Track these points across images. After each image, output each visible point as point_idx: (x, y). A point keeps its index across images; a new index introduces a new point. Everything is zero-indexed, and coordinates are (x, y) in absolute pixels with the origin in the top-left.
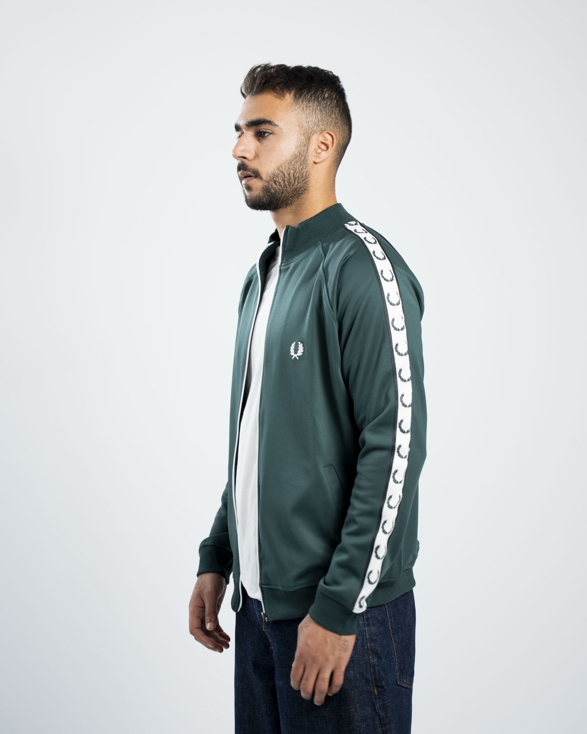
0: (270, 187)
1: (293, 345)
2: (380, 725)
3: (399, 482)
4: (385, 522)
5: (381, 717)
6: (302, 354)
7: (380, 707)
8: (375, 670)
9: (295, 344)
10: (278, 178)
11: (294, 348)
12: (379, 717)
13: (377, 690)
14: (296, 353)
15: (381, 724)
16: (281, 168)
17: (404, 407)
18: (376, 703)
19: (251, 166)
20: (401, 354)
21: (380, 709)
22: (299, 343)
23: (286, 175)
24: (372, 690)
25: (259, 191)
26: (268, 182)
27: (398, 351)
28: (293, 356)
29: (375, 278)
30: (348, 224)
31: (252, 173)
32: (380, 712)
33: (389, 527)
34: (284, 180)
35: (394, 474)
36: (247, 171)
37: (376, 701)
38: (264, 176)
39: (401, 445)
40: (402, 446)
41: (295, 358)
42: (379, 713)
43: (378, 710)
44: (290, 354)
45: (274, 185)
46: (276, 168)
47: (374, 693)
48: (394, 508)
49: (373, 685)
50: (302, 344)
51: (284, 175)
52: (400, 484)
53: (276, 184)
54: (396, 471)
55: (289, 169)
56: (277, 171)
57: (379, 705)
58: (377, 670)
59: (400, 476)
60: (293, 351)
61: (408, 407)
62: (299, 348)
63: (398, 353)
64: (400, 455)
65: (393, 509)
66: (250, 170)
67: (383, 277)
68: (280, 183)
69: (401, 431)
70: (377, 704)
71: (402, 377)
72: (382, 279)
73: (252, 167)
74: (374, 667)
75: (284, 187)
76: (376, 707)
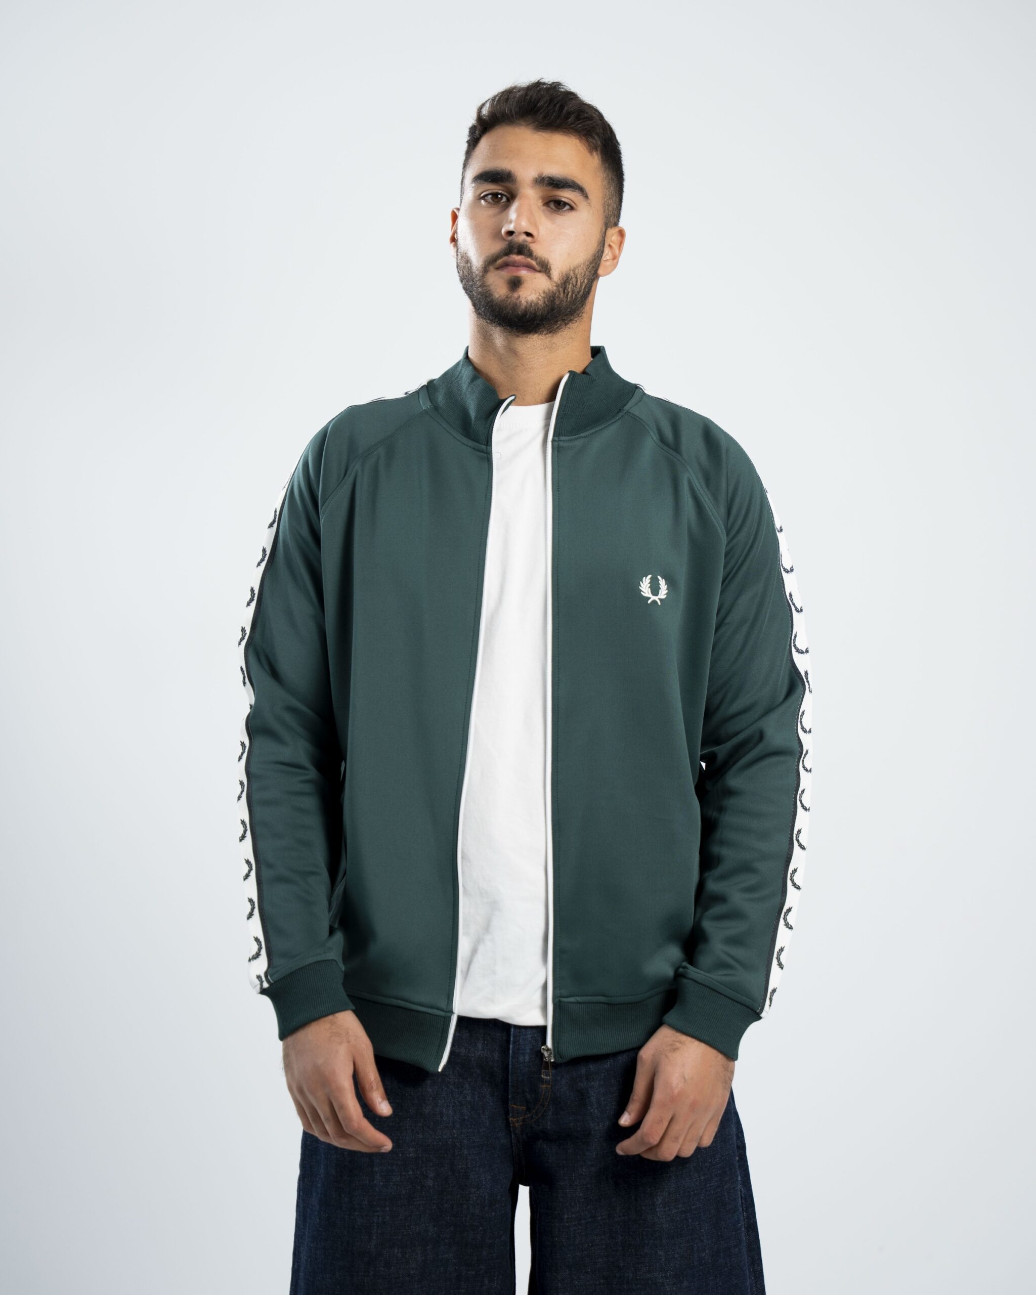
28: (650, 598)
31: (537, 264)
36: (531, 259)
66: (536, 259)
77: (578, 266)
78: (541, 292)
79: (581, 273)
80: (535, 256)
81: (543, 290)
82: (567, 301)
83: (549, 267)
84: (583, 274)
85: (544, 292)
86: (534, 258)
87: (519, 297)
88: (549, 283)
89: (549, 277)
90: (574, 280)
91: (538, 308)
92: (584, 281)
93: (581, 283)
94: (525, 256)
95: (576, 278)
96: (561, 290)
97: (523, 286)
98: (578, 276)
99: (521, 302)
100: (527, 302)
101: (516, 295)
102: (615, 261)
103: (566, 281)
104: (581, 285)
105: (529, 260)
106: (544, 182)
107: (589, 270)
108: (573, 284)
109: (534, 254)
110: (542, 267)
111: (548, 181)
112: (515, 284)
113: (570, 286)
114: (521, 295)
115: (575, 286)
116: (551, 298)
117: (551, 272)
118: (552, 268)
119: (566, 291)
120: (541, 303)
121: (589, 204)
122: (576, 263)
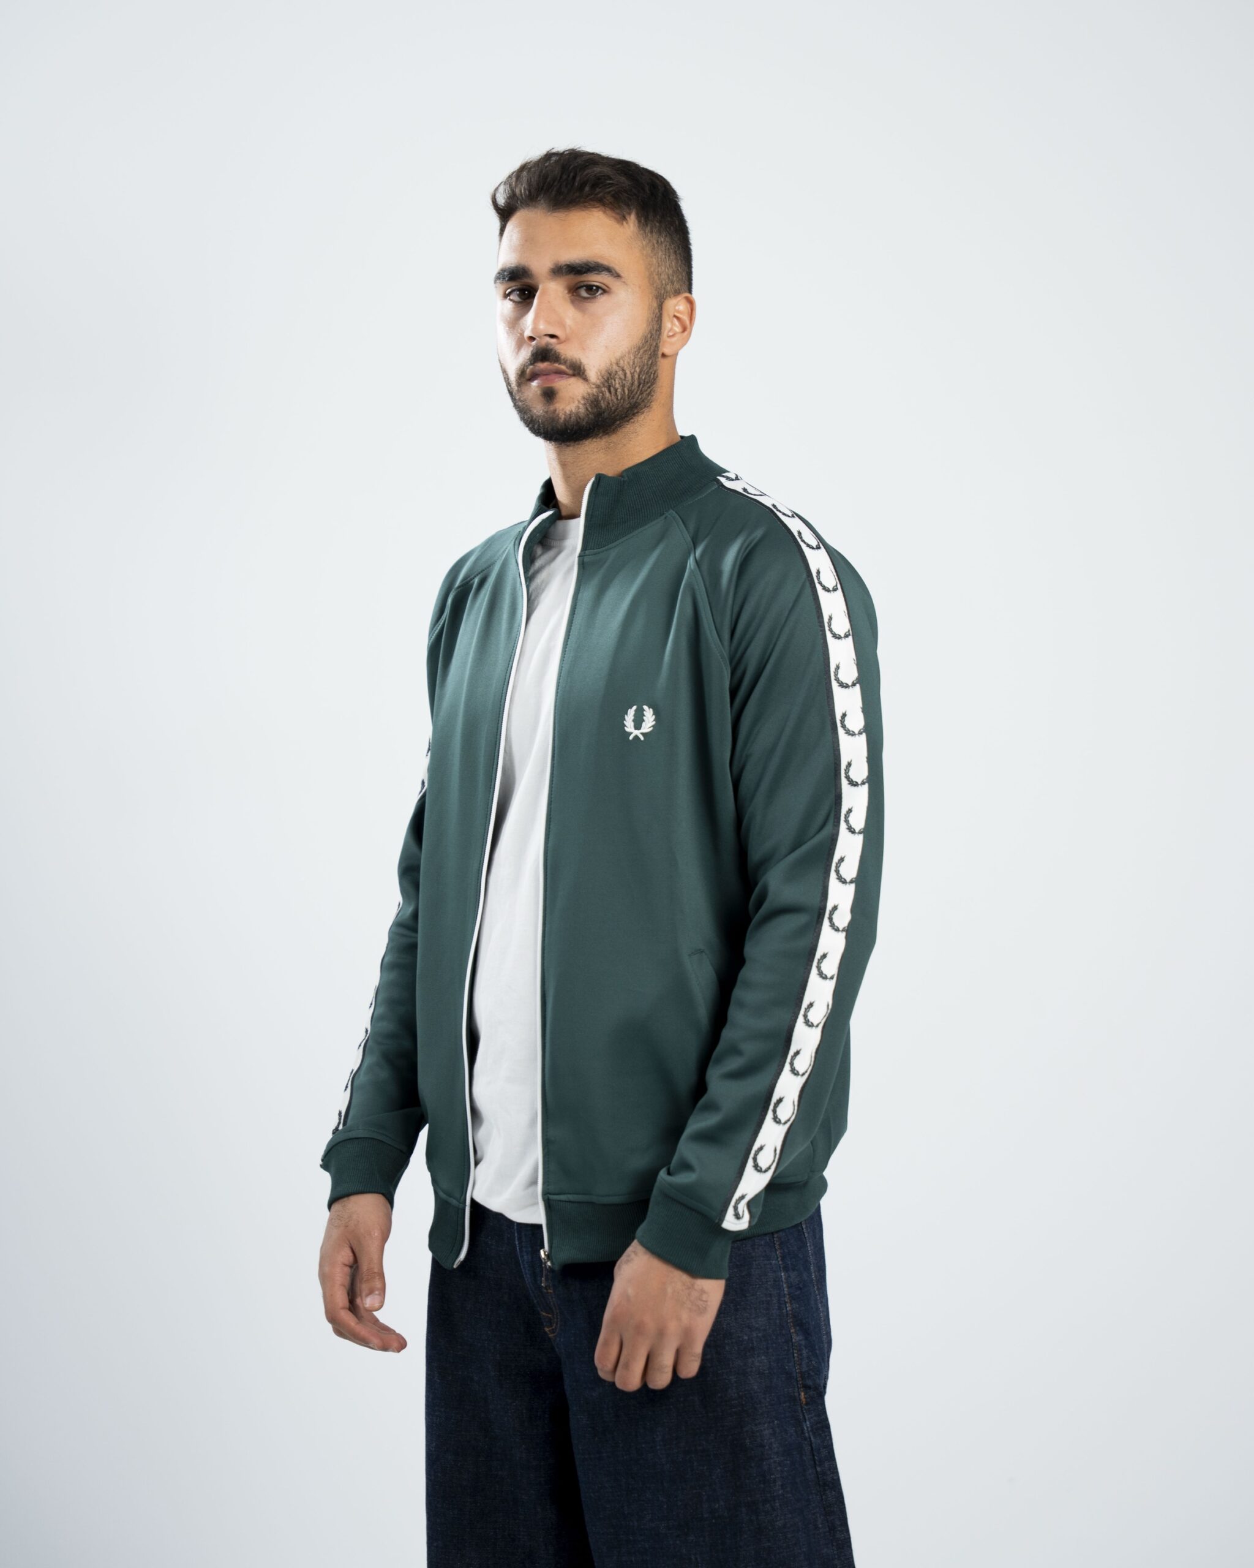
0: (600, 398)
1: (631, 712)
2: (812, 1463)
3: (829, 976)
4: (797, 1053)
5: (814, 1445)
6: (651, 729)
7: (812, 1427)
8: (801, 1355)
9: (636, 711)
10: (615, 380)
11: (633, 718)
12: (810, 1447)
13: (805, 1394)
14: (638, 726)
15: (814, 1461)
16: (622, 362)
17: (850, 833)
18: (805, 1419)
19: (566, 355)
20: (851, 733)
21: (812, 1431)
22: (645, 707)
23: (629, 375)
24: (796, 1394)
25: (577, 402)
26: (598, 387)
27: (845, 726)
28: (632, 733)
29: (808, 584)
30: (723, 476)
31: (567, 368)
32: (812, 1437)
33: (804, 1063)
34: (623, 386)
35: (821, 961)
37: (804, 1416)
38: (593, 374)
39: (837, 906)
40: (839, 907)
41: (636, 737)
42: (810, 1438)
43: (808, 1433)
44: (625, 730)
45: (608, 394)
46: (614, 361)
47: (800, 1400)
48: (817, 1026)
49: (797, 1384)
50: (651, 710)
51: (625, 375)
52: (832, 980)
53: (610, 392)
54: (824, 956)
55: (634, 363)
56: (615, 367)
57: (810, 1423)
58: (805, 1355)
59: (831, 967)
60: (632, 724)
61: (856, 835)
62: (644, 717)
63: (845, 730)
64: (832, 925)
65: (814, 1028)
67: (820, 583)
68: (616, 390)
69: (838, 879)
70: (806, 1422)
71: (851, 777)
72: (819, 588)
73: (568, 355)
74: (800, 1350)
75: (621, 399)
76: (805, 1428)
77: (622, 357)
78: (580, 398)
79: (629, 363)
80: (564, 359)
81: (581, 395)
82: (617, 399)
83: (582, 368)
84: (631, 363)
85: (584, 398)
86: (562, 362)
87: (555, 410)
88: (586, 386)
89: (586, 379)
90: (620, 373)
91: (580, 418)
92: (635, 371)
93: (631, 373)
94: (551, 362)
95: (623, 370)
96: (605, 389)
97: (557, 396)
98: (625, 368)
99: (558, 415)
100: (565, 415)
101: (552, 408)
102: (686, 333)
103: (608, 379)
104: (633, 377)
105: (556, 365)
106: (562, 271)
107: (639, 356)
108: (620, 378)
109: (562, 357)
110: (574, 370)
111: (566, 269)
112: (549, 395)
113: (617, 382)
114: (557, 407)
115: (625, 380)
116: (594, 402)
117: (586, 373)
118: (586, 368)
119: (612, 389)
120: (582, 410)
121: (624, 282)
122: (618, 354)
